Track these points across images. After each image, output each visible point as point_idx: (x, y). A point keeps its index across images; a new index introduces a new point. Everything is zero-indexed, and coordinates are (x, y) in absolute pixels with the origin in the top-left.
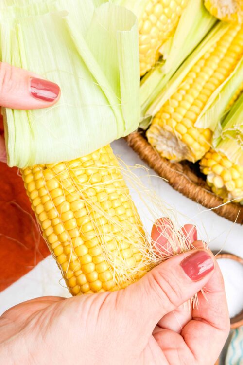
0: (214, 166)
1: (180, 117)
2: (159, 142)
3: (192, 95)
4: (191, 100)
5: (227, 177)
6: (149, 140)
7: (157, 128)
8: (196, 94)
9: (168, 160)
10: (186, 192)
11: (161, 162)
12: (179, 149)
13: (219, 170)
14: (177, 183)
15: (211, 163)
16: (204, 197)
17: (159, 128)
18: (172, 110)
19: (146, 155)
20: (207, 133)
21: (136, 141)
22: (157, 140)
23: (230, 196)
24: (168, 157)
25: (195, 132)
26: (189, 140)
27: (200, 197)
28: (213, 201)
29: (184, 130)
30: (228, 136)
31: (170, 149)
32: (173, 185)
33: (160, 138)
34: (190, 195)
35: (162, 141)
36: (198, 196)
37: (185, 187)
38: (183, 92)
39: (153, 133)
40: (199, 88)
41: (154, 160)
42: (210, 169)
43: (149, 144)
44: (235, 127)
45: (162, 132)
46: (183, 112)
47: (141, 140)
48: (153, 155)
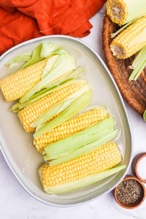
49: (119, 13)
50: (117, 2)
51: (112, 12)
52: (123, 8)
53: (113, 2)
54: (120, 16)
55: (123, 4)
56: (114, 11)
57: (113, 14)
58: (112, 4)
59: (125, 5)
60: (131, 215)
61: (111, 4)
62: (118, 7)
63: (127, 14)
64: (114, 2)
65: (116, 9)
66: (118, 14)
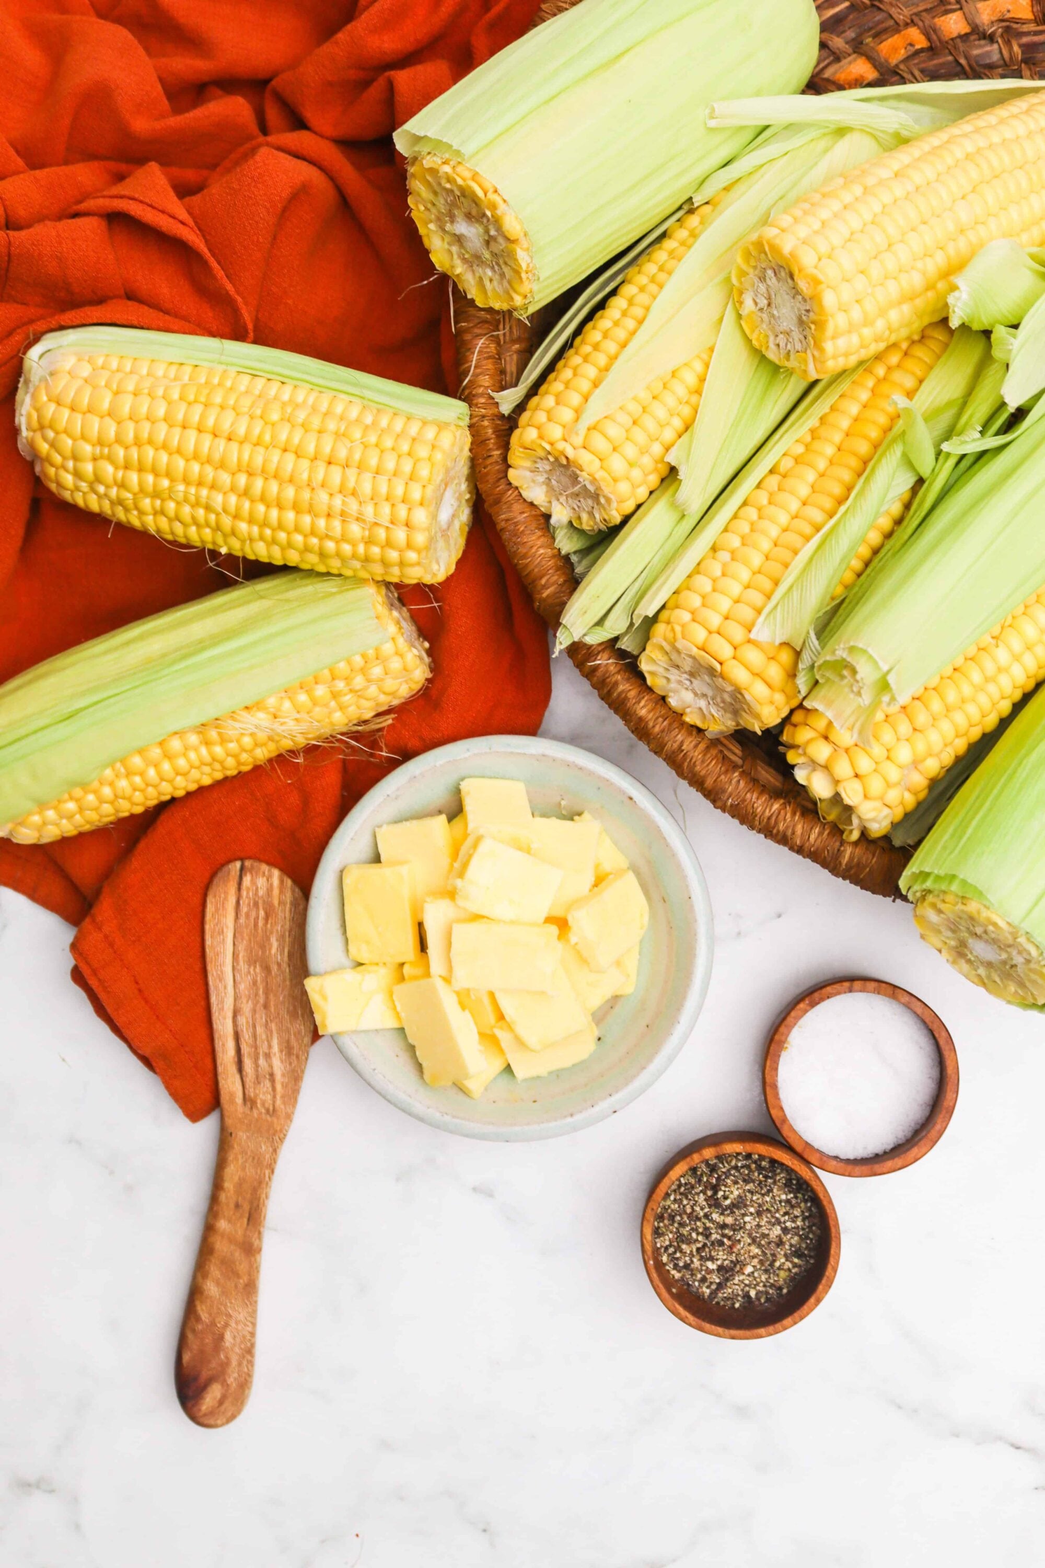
0: (809, 742)
1: (715, 620)
2: (673, 685)
3: (746, 563)
4: (745, 574)
5: (843, 769)
6: (649, 682)
7: (661, 648)
8: (757, 560)
9: (700, 731)
10: (747, 814)
11: (680, 738)
12: (723, 701)
13: (822, 752)
14: (724, 791)
15: (803, 735)
16: (794, 826)
17: (668, 648)
18: (696, 601)
19: (641, 719)
20: (786, 657)
21: (616, 684)
22: (668, 679)
23: (855, 821)
24: (699, 724)
25: (754, 656)
26: (740, 675)
27: (781, 827)
28: (815, 836)
29: (725, 651)
30: (829, 674)
31: (702, 703)
32: (713, 795)
33: (674, 675)
34: (757, 823)
35: (680, 682)
36: (776, 822)
37: (744, 800)
38: (724, 556)
39: (653, 661)
40: (765, 545)
41: (663, 731)
42: (800, 751)
43: (650, 690)
44: (837, 652)
45: (674, 656)
46: (725, 604)
47: (628, 680)
48: (660, 720)
49: (487, 243)
50: (448, 186)
51: (455, 249)
52: (489, 213)
53: (435, 193)
54: (498, 264)
55: (480, 193)
56: (459, 239)
57: (464, 260)
58: (434, 205)
59: (496, 191)
60: (1000, 1438)
61: (429, 206)
62: (469, 216)
63: (525, 244)
64: (438, 189)
65: (462, 227)
66: (487, 255)
